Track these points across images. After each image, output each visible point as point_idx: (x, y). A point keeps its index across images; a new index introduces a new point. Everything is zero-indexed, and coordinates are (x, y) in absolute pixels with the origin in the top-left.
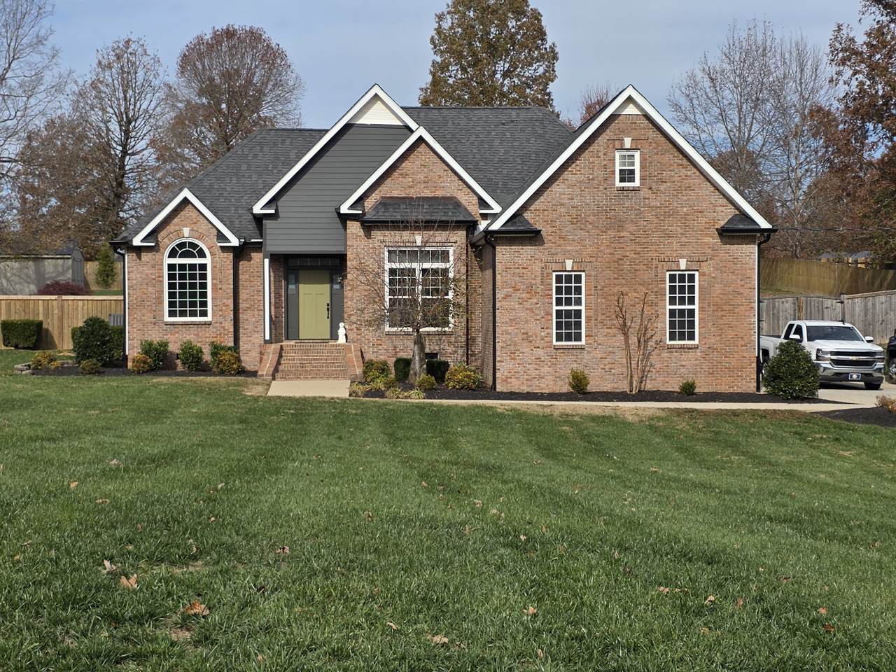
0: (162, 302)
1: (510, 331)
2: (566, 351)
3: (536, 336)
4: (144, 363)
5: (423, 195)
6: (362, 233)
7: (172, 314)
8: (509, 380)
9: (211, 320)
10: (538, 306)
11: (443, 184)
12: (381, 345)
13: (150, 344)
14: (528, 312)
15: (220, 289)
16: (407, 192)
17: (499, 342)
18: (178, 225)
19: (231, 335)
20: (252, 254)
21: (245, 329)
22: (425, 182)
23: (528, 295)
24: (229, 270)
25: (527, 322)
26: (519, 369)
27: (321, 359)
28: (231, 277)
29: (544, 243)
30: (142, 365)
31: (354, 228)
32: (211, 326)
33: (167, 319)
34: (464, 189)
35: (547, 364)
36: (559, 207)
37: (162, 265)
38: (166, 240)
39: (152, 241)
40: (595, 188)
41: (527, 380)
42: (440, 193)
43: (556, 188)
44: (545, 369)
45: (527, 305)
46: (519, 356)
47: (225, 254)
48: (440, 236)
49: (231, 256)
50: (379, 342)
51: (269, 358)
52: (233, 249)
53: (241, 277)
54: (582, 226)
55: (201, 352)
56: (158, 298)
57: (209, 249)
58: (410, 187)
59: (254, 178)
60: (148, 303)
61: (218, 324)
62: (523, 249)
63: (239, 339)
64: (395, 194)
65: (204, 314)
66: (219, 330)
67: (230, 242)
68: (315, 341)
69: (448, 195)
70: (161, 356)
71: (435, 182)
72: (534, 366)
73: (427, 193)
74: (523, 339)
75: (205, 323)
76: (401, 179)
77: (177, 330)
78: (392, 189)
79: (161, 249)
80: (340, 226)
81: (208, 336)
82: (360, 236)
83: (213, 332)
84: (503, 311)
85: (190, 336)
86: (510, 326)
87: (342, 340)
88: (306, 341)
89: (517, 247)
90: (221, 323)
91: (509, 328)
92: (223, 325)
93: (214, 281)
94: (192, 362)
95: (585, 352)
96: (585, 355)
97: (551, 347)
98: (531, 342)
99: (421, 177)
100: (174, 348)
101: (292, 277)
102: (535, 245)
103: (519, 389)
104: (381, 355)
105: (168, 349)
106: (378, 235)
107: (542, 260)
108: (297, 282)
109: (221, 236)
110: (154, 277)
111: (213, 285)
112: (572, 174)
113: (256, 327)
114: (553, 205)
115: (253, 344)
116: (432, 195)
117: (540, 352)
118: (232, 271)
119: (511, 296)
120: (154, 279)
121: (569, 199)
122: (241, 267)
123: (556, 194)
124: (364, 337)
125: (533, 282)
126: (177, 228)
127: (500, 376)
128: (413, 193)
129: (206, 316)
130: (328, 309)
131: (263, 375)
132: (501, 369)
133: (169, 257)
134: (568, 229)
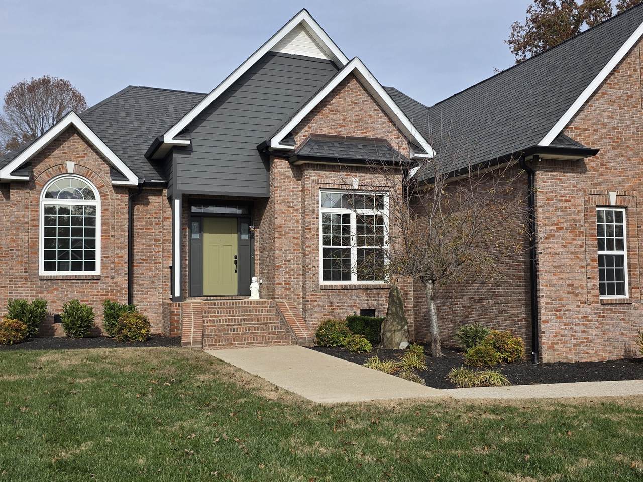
0: (36, 252)
1: (554, 282)
2: (613, 307)
3: (582, 288)
4: (17, 330)
5: (353, 135)
6: (290, 173)
7: (49, 267)
8: (556, 347)
9: (100, 274)
10: (583, 249)
11: (374, 125)
12: (316, 301)
13: (23, 305)
14: (572, 256)
15: (112, 236)
16: (338, 130)
17: (543, 296)
18: (60, 158)
19: (125, 292)
20: (149, 197)
21: (140, 285)
22: (355, 121)
23: (572, 236)
24: (123, 214)
25: (572, 269)
26: (566, 331)
27: (252, 320)
28: (126, 222)
29: (587, 170)
30: (13, 334)
31: (281, 167)
32: (100, 281)
33: (43, 273)
34: (394, 132)
35: (594, 325)
36: (600, 126)
37: (38, 205)
38: (44, 176)
39: (27, 174)
40: (634, 107)
41: (575, 346)
42: (371, 134)
43: (596, 104)
44: (593, 331)
45: (572, 248)
46: (565, 314)
47: (119, 195)
48: (376, 180)
49: (126, 198)
50: (314, 298)
51: (190, 319)
52: (129, 190)
53: (135, 223)
54: (624, 152)
55: (92, 314)
56: (31, 247)
57: (98, 188)
58: (340, 125)
59: (137, 124)
60: (17, 252)
61: (109, 279)
62: (564, 176)
63: (133, 297)
64: (326, 131)
65: (91, 266)
66: (110, 286)
67: (128, 180)
68: (223, 298)
69: (379, 137)
70: (37, 320)
71: (366, 122)
72: (582, 327)
73: (357, 133)
74: (568, 293)
75: (93, 278)
76: (331, 116)
77: (55, 286)
78: (323, 126)
79: (37, 186)
80: (262, 165)
81: (96, 293)
82: (289, 177)
83: (102, 289)
84: (546, 256)
85: (74, 294)
86: (555, 275)
87: (255, 296)
88: (212, 298)
89: (558, 174)
90: (112, 278)
91: (553, 278)
92: (115, 280)
93: (105, 227)
94: (80, 327)
95: (633, 308)
96: (633, 312)
97: (598, 303)
98: (577, 296)
99: (351, 115)
100: (53, 309)
101: (195, 225)
102: (578, 173)
103: (567, 357)
104: (316, 312)
105: (46, 310)
106: (312, 175)
107: (585, 191)
108: (201, 231)
109: (115, 172)
110: (26, 220)
111: (103, 231)
112: (611, 88)
113: (153, 282)
114: (594, 124)
115: (149, 302)
116: (363, 135)
117: (586, 309)
118: (127, 216)
119: (554, 236)
120: (26, 223)
121: (609, 118)
122: (136, 212)
123: (596, 110)
124: (293, 292)
125: (577, 218)
126: (59, 162)
127: (545, 341)
128: (344, 132)
129: (94, 269)
130: (235, 262)
131: (189, 343)
132: (547, 332)
133: (46, 197)
134: (609, 154)
